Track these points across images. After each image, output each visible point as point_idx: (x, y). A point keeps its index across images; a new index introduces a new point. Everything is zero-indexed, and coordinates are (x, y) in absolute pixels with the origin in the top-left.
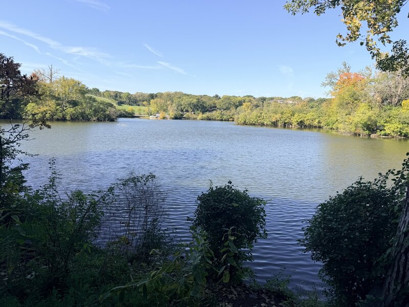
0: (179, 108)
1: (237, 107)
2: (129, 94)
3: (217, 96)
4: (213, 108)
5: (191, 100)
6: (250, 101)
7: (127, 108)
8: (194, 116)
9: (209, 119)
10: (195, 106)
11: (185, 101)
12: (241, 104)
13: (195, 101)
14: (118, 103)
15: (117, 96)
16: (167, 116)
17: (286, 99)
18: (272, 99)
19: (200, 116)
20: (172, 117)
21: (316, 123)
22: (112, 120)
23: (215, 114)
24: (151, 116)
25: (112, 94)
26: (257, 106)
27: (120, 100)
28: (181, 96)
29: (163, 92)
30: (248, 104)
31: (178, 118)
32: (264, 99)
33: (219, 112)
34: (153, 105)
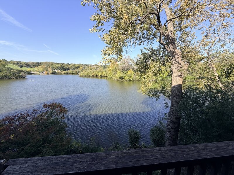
0: (53, 69)
1: (77, 68)
2: (25, 62)
3: (68, 64)
4: (68, 69)
5: (58, 66)
6: (82, 66)
7: (28, 69)
8: (61, 72)
9: (67, 74)
10: (60, 68)
11: (56, 66)
12: (79, 67)
13: (60, 66)
14: (20, 66)
15: (18, 63)
16: (48, 72)
17: (93, 65)
18: (89, 65)
19: (64, 72)
20: (51, 73)
21: (105, 75)
22: (24, 78)
23: (69, 71)
24: (40, 73)
25: (15, 62)
26: (85, 68)
27: (21, 65)
28: (53, 64)
29: (44, 62)
30: (82, 67)
31: (54, 73)
32: (86, 65)
33: (71, 70)
34: (40, 68)
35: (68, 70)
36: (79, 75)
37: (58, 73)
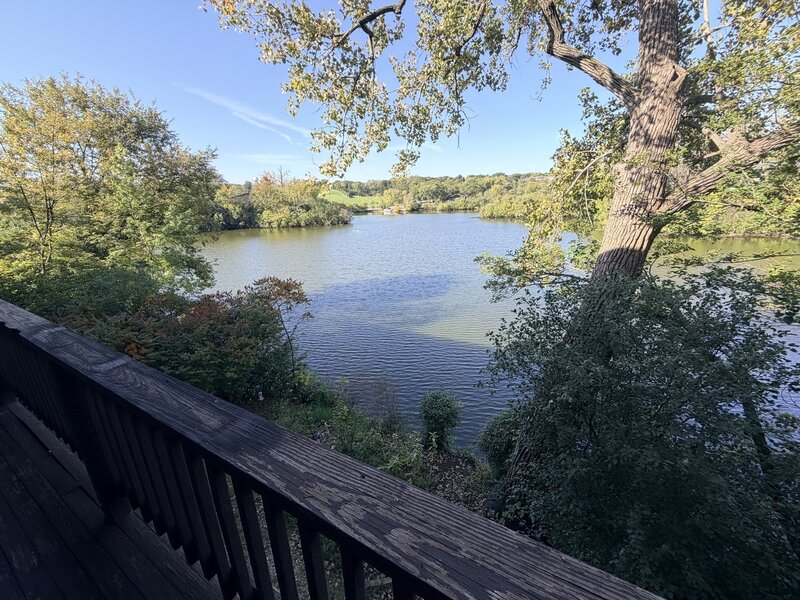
0: (416, 196)
1: (484, 191)
3: (460, 177)
4: (456, 194)
5: (430, 186)
6: (501, 182)
7: (359, 201)
8: (433, 205)
9: (451, 210)
10: (434, 193)
11: (423, 187)
12: (489, 186)
13: (434, 187)
14: (348, 195)
15: (348, 186)
16: (402, 208)
18: (529, 175)
19: (441, 205)
20: (409, 209)
22: (345, 223)
23: (458, 202)
24: (384, 210)
26: (509, 188)
27: (352, 190)
28: (418, 181)
30: (498, 186)
31: (415, 210)
32: (518, 177)
33: (462, 199)
34: (387, 197)
35: (457, 196)
36: (479, 215)
37: (427, 209)
